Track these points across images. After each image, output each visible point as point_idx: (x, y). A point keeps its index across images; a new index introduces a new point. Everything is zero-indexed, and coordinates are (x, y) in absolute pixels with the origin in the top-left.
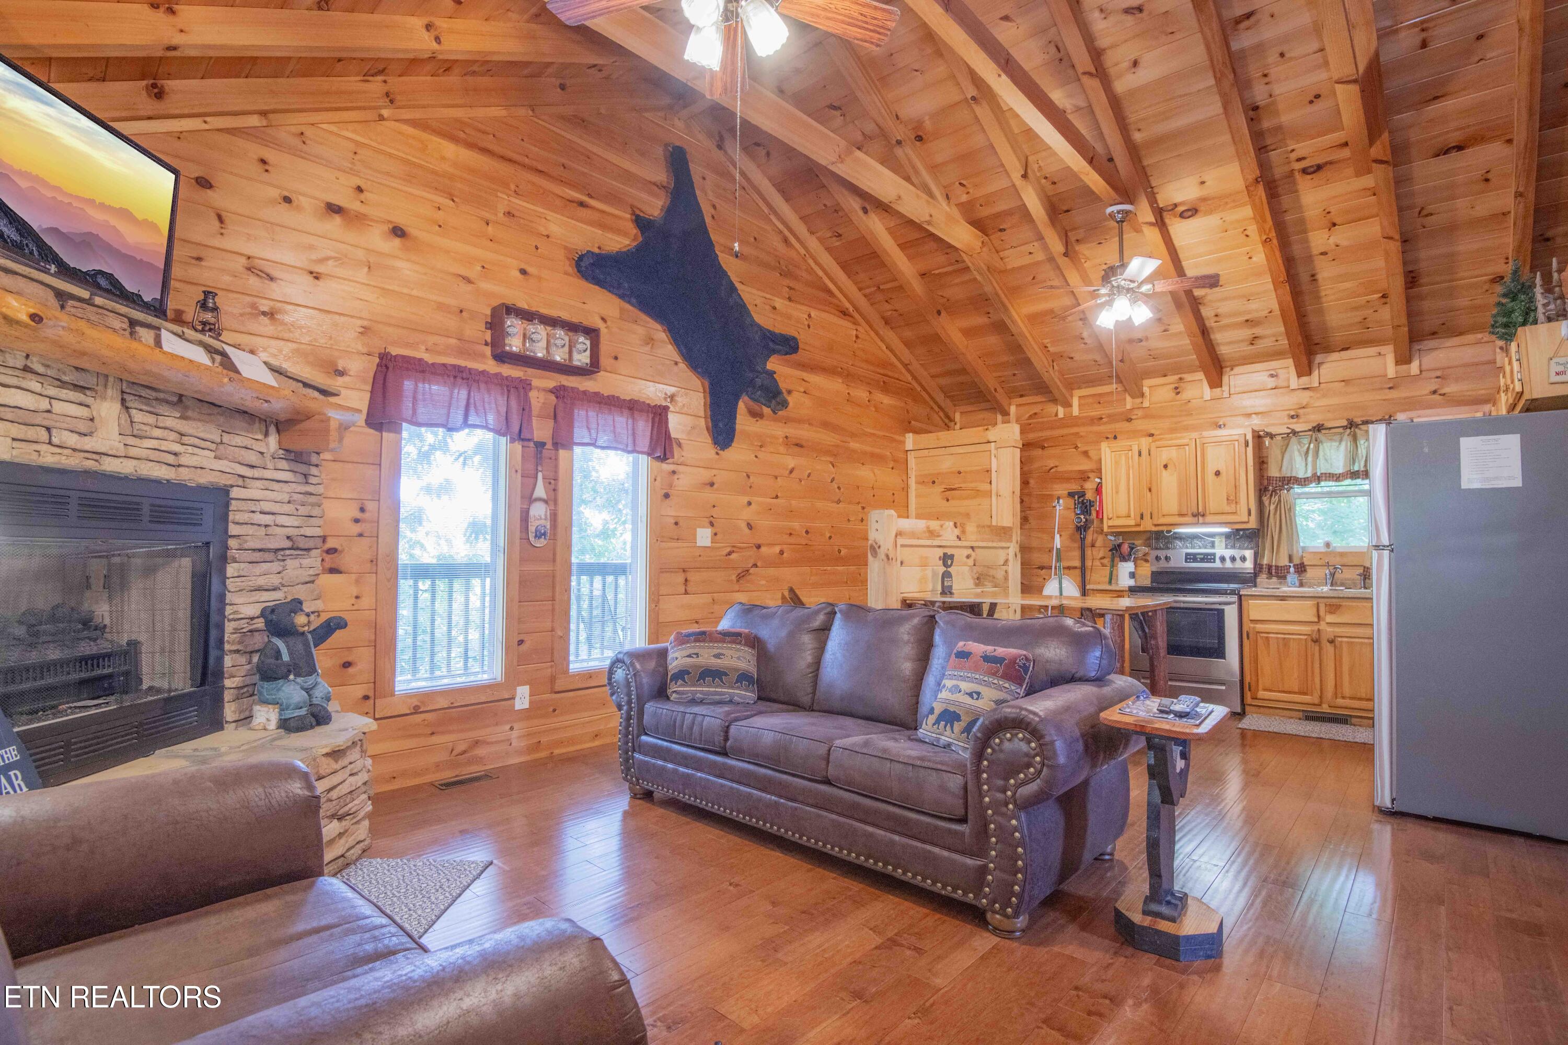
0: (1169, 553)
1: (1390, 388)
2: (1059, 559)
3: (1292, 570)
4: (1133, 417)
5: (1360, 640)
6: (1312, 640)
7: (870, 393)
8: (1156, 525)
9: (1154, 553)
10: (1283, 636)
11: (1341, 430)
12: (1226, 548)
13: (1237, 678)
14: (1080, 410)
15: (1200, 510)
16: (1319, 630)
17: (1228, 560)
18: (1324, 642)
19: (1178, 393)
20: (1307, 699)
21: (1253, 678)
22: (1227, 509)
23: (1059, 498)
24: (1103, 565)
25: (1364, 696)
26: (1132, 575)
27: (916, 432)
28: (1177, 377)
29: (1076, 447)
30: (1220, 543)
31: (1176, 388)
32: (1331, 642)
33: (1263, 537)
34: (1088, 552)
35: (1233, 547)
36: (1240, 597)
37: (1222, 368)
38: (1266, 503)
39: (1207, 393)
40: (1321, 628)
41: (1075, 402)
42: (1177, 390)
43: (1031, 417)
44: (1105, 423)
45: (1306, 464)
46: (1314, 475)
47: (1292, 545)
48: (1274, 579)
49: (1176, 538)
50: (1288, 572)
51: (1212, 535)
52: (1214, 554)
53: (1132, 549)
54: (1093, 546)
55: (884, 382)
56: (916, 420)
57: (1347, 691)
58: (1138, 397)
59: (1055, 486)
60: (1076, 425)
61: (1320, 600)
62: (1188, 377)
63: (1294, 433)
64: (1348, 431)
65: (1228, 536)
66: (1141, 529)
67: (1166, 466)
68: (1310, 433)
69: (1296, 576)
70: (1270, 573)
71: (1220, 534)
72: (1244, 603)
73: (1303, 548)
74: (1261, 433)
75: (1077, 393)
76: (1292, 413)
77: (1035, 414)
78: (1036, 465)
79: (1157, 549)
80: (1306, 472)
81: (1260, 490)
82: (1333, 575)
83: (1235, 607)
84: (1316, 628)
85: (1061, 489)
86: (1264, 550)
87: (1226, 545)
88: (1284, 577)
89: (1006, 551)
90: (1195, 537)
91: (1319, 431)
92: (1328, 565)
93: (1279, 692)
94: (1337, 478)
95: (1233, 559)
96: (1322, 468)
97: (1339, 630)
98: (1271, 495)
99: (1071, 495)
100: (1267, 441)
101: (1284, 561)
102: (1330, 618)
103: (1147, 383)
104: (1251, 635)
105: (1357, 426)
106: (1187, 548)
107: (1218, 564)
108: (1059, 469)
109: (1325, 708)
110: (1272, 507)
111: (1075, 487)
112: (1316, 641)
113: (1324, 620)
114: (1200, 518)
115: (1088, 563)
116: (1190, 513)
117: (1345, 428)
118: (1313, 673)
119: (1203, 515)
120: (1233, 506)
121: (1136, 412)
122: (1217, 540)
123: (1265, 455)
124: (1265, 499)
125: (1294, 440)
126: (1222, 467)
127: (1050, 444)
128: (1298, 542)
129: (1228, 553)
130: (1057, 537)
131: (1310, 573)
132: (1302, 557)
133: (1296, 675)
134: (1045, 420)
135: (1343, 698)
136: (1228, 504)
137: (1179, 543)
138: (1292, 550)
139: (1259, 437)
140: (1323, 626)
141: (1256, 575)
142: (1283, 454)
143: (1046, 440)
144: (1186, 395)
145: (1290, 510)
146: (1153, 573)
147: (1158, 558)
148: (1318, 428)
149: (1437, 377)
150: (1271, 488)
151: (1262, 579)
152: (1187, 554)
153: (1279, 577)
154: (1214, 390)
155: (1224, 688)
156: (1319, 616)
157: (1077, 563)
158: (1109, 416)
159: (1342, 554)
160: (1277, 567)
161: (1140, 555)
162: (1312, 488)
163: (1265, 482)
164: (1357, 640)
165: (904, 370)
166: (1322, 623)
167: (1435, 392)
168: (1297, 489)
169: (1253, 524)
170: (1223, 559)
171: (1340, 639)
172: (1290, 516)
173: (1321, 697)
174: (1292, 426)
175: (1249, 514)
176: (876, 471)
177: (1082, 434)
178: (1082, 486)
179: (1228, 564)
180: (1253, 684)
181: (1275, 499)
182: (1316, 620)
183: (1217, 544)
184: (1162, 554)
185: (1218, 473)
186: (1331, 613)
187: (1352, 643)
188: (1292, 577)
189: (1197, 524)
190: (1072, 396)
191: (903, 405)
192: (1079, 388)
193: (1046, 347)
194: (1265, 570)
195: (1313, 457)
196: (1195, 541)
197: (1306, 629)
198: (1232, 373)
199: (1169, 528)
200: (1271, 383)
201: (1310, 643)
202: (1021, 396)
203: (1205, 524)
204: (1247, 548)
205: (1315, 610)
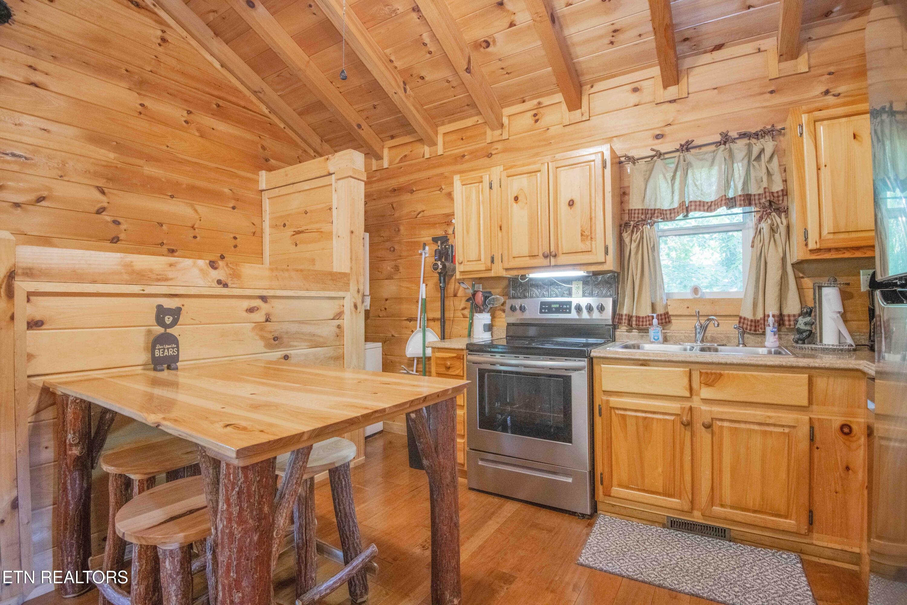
0: (524, 302)
1: (772, 92)
2: (424, 310)
3: (655, 321)
4: (493, 152)
5: (748, 426)
6: (682, 423)
7: (189, 112)
8: (507, 270)
9: (510, 302)
10: (644, 415)
11: (713, 148)
12: (584, 296)
13: (587, 470)
14: (444, 148)
15: (552, 249)
16: (691, 409)
17: (585, 311)
18: (698, 426)
19: (536, 121)
20: (674, 502)
21: (606, 469)
22: (581, 247)
23: (425, 245)
24: (464, 316)
25: (751, 505)
26: (489, 328)
27: (270, 169)
28: (535, 102)
29: (441, 189)
30: (577, 289)
31: (535, 115)
32: (708, 427)
33: (623, 282)
34: (449, 303)
35: (591, 295)
36: (591, 361)
37: (581, 86)
38: (627, 240)
39: (567, 116)
40: (694, 405)
41: (440, 140)
42: (536, 118)
43: (401, 160)
44: (467, 161)
45: (673, 192)
46: (682, 204)
47: (655, 292)
48: (635, 333)
49: (532, 285)
50: (651, 324)
51: (569, 281)
52: (570, 303)
53: (486, 298)
54: (455, 295)
55: (218, 106)
56: (274, 159)
57: (727, 494)
58: (497, 129)
59: (422, 232)
60: (441, 165)
61: (693, 366)
62: (546, 101)
63: (659, 155)
64: (722, 147)
65: (585, 281)
66: (492, 274)
67: (516, 199)
68: (677, 154)
69: (659, 329)
70: (630, 324)
71: (578, 279)
72: (596, 368)
73: (668, 294)
74: (623, 159)
75: (442, 130)
76: (658, 132)
77: (405, 156)
78: (406, 211)
79: (514, 298)
80: (672, 202)
81: (621, 226)
82: (704, 328)
83: (585, 373)
84: (687, 405)
85: (426, 235)
86: (624, 297)
87: (584, 293)
88: (646, 331)
89: (341, 302)
90: (552, 283)
91: (688, 150)
92: (698, 315)
93: (639, 490)
94: (709, 207)
95: (590, 309)
96: (692, 195)
97: (717, 409)
98: (633, 232)
99: (435, 240)
100: (629, 168)
101: (645, 311)
102: (706, 393)
103: (507, 111)
104: (604, 411)
105: (734, 140)
106: (544, 296)
107: (574, 315)
108: (426, 213)
109: (697, 517)
110: (634, 245)
111: (439, 232)
112: (688, 424)
113: (698, 394)
114: (552, 259)
115: (449, 314)
116: (541, 254)
117: (718, 144)
118: (682, 466)
119: (555, 256)
120: (588, 243)
121: (496, 146)
122: (574, 286)
123: (626, 184)
124: (626, 237)
125: (659, 163)
126: (576, 197)
127: (418, 188)
128: (662, 287)
129: (584, 302)
130: (423, 287)
131: (676, 325)
132: (667, 306)
133: (660, 470)
134: (414, 161)
135: (722, 506)
136: (583, 240)
137: (536, 291)
138: (656, 296)
139: (620, 163)
140: (696, 403)
141: (615, 327)
142: (647, 181)
143: (415, 183)
144: (543, 123)
145: (654, 248)
146: (509, 325)
147: (513, 309)
148: (686, 147)
149: (830, 74)
150: (632, 223)
151: (622, 332)
152: (542, 303)
153: (640, 330)
154: (572, 112)
155: (570, 480)
156: (691, 389)
157: (438, 315)
158: (471, 153)
159: (713, 302)
160: (638, 318)
161: (497, 304)
162: (680, 223)
163: (626, 218)
164: (743, 426)
165: (253, 98)
166: (695, 398)
167: (827, 92)
168: (663, 226)
169: (611, 265)
170: (579, 309)
171: (719, 423)
172: (654, 256)
173: (692, 502)
174: (656, 148)
175: (606, 253)
176: (199, 208)
177: (446, 174)
178: (446, 231)
179: (585, 315)
180: (606, 476)
181: (636, 236)
182: (687, 394)
183: (574, 291)
184: (517, 303)
185: (571, 203)
186: (708, 385)
187: (736, 428)
188: (655, 331)
189: (549, 267)
190: (437, 134)
191: (257, 139)
192: (443, 124)
193: (391, 61)
194: (625, 321)
195: (680, 184)
196: (552, 288)
197: (674, 406)
198: (593, 90)
199: (522, 272)
200: (634, 98)
201: (678, 426)
202: (392, 137)
203: (557, 266)
204: (606, 296)
205: (686, 381)
